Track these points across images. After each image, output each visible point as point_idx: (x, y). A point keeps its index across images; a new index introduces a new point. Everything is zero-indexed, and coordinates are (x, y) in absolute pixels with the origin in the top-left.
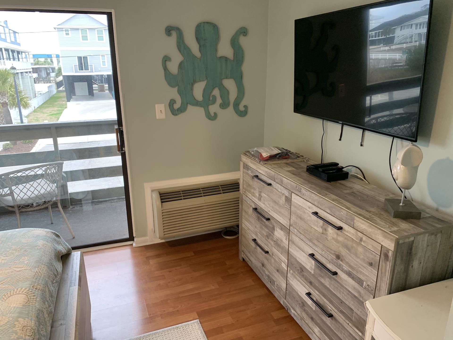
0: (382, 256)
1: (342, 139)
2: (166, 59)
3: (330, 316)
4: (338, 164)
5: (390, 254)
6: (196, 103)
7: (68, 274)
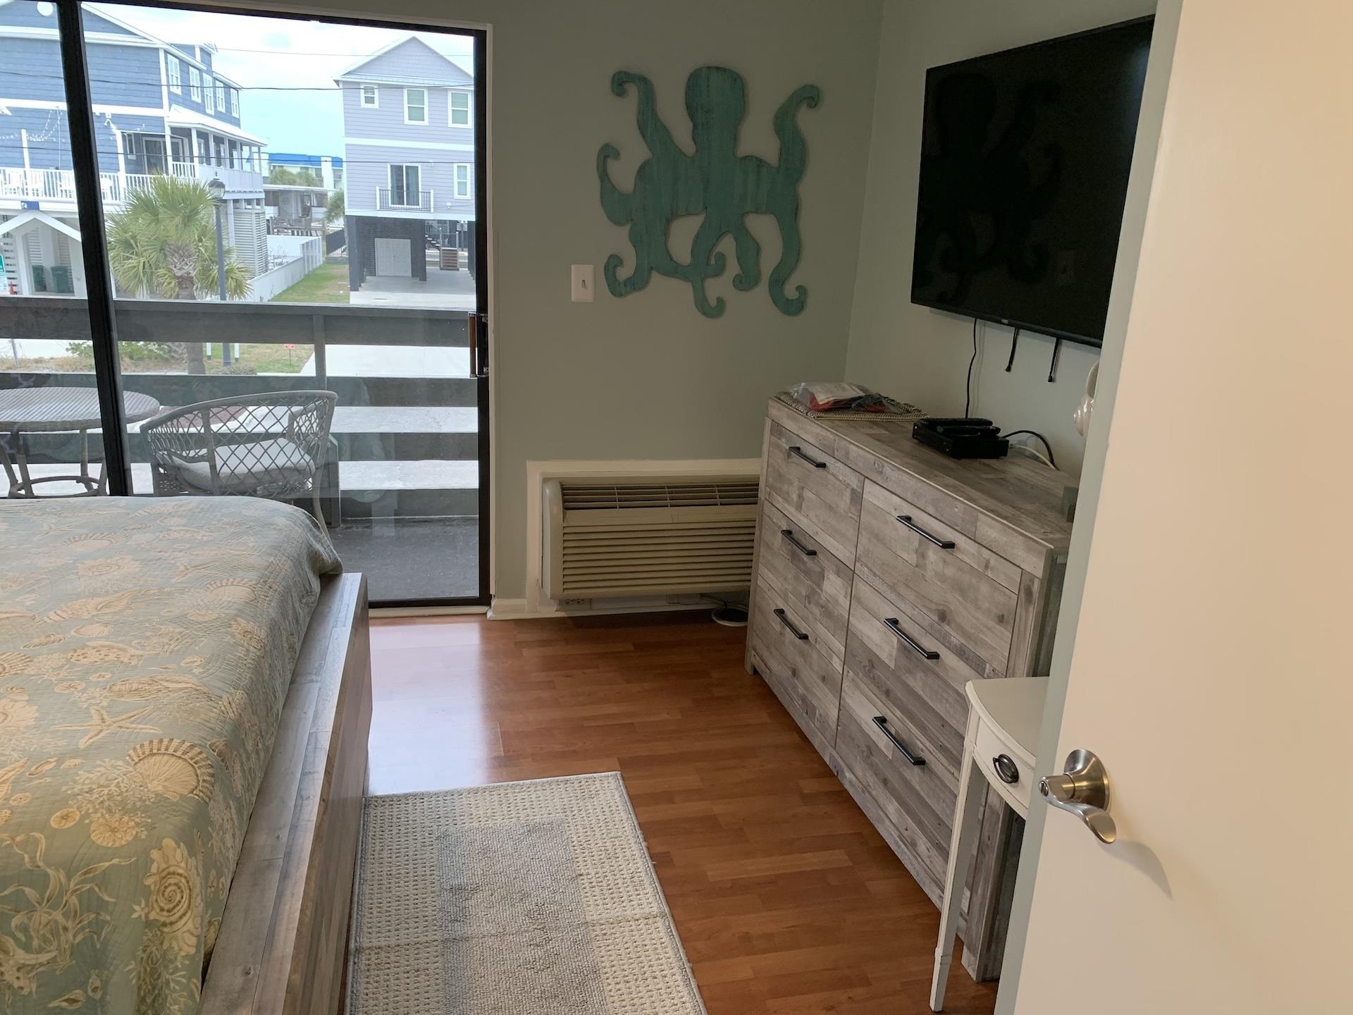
0: (1022, 595)
1: (1013, 367)
2: (608, 153)
3: (920, 762)
4: (990, 423)
5: (1036, 587)
6: (674, 270)
7: (330, 607)
